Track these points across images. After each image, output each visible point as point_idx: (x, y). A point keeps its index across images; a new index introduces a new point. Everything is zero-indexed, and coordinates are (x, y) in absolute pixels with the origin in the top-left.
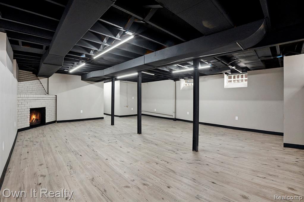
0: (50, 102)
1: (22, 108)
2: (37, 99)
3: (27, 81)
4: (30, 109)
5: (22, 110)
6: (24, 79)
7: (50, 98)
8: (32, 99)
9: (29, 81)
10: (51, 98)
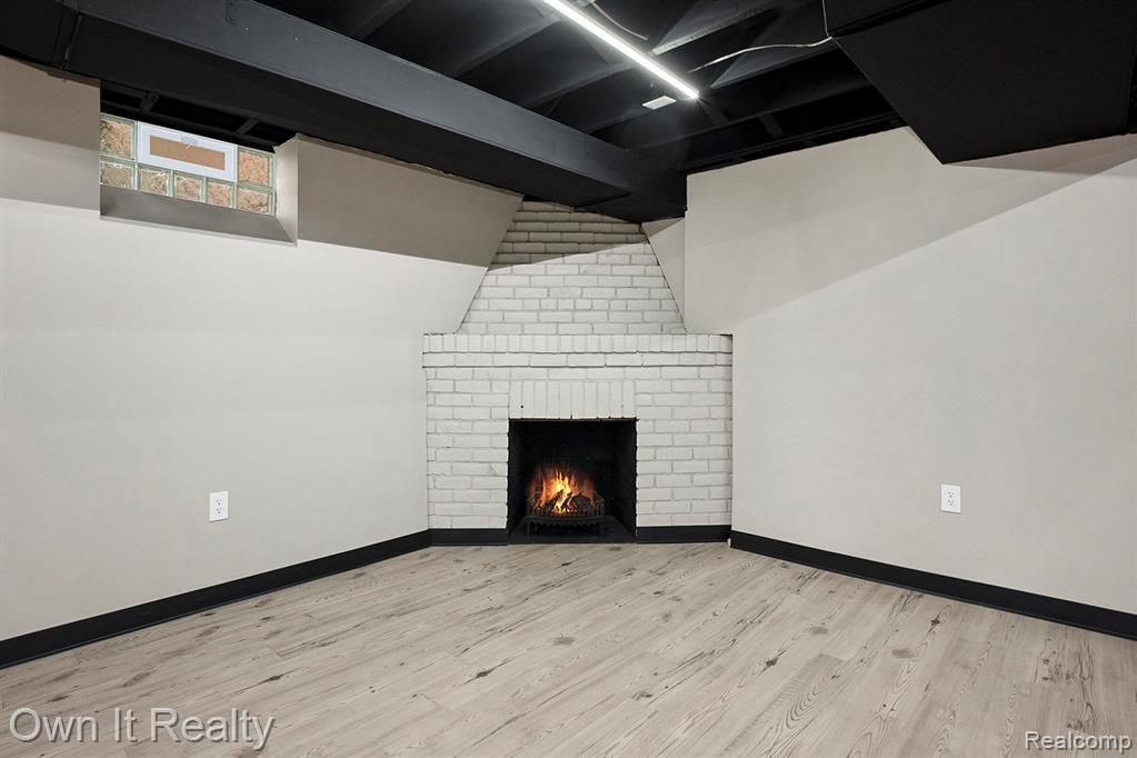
0: (678, 386)
1: (461, 413)
2: (561, 360)
3: (560, 260)
4: (511, 421)
5: (456, 424)
6: (541, 247)
7: (673, 359)
8: (523, 360)
9: (568, 258)
10: (685, 359)
